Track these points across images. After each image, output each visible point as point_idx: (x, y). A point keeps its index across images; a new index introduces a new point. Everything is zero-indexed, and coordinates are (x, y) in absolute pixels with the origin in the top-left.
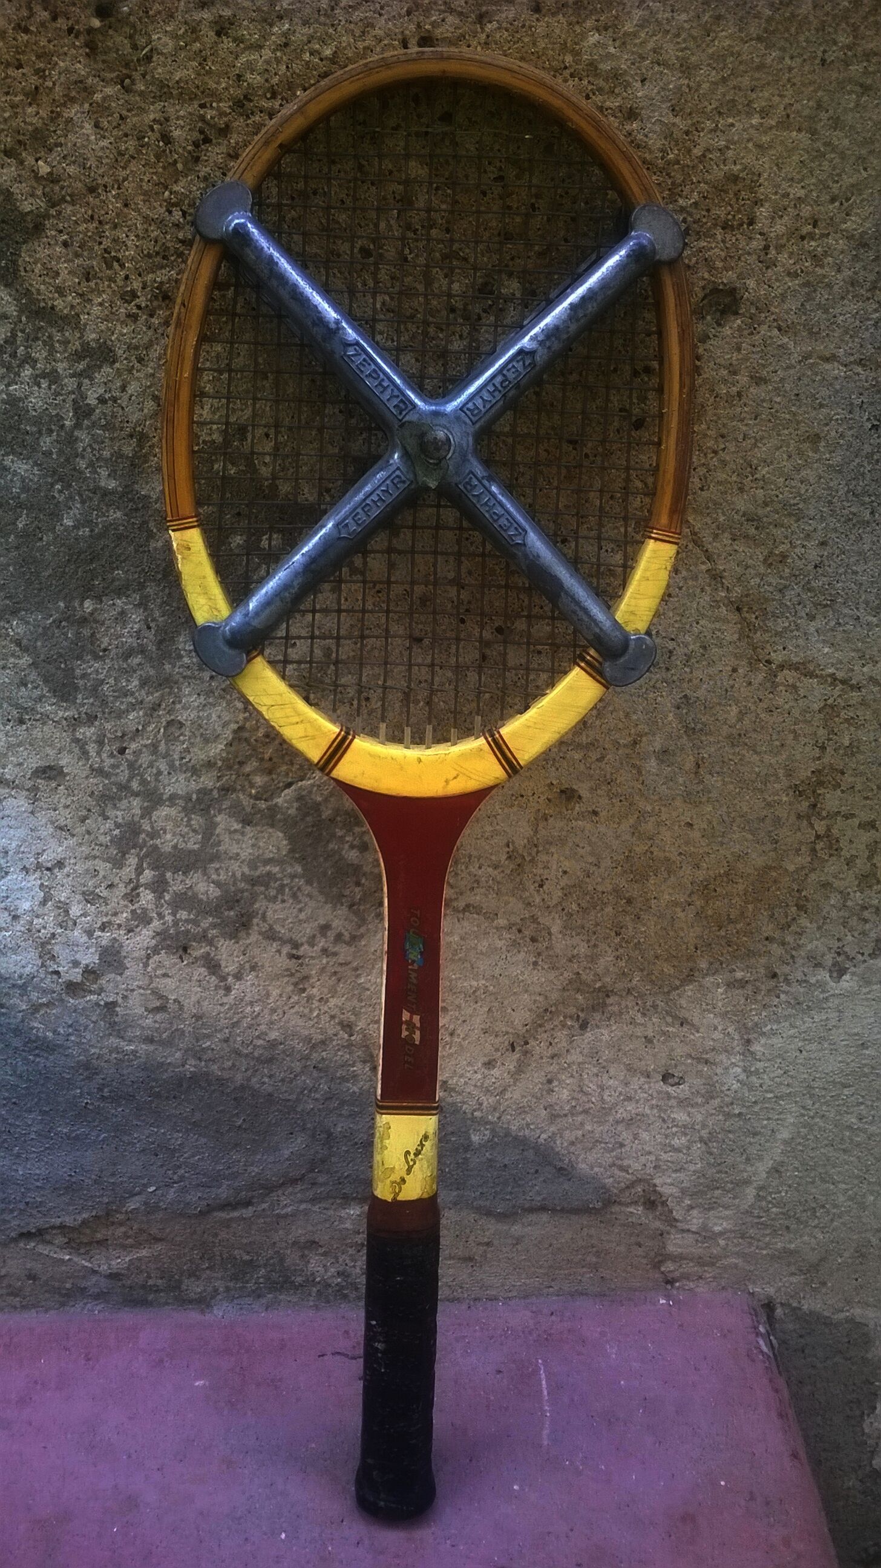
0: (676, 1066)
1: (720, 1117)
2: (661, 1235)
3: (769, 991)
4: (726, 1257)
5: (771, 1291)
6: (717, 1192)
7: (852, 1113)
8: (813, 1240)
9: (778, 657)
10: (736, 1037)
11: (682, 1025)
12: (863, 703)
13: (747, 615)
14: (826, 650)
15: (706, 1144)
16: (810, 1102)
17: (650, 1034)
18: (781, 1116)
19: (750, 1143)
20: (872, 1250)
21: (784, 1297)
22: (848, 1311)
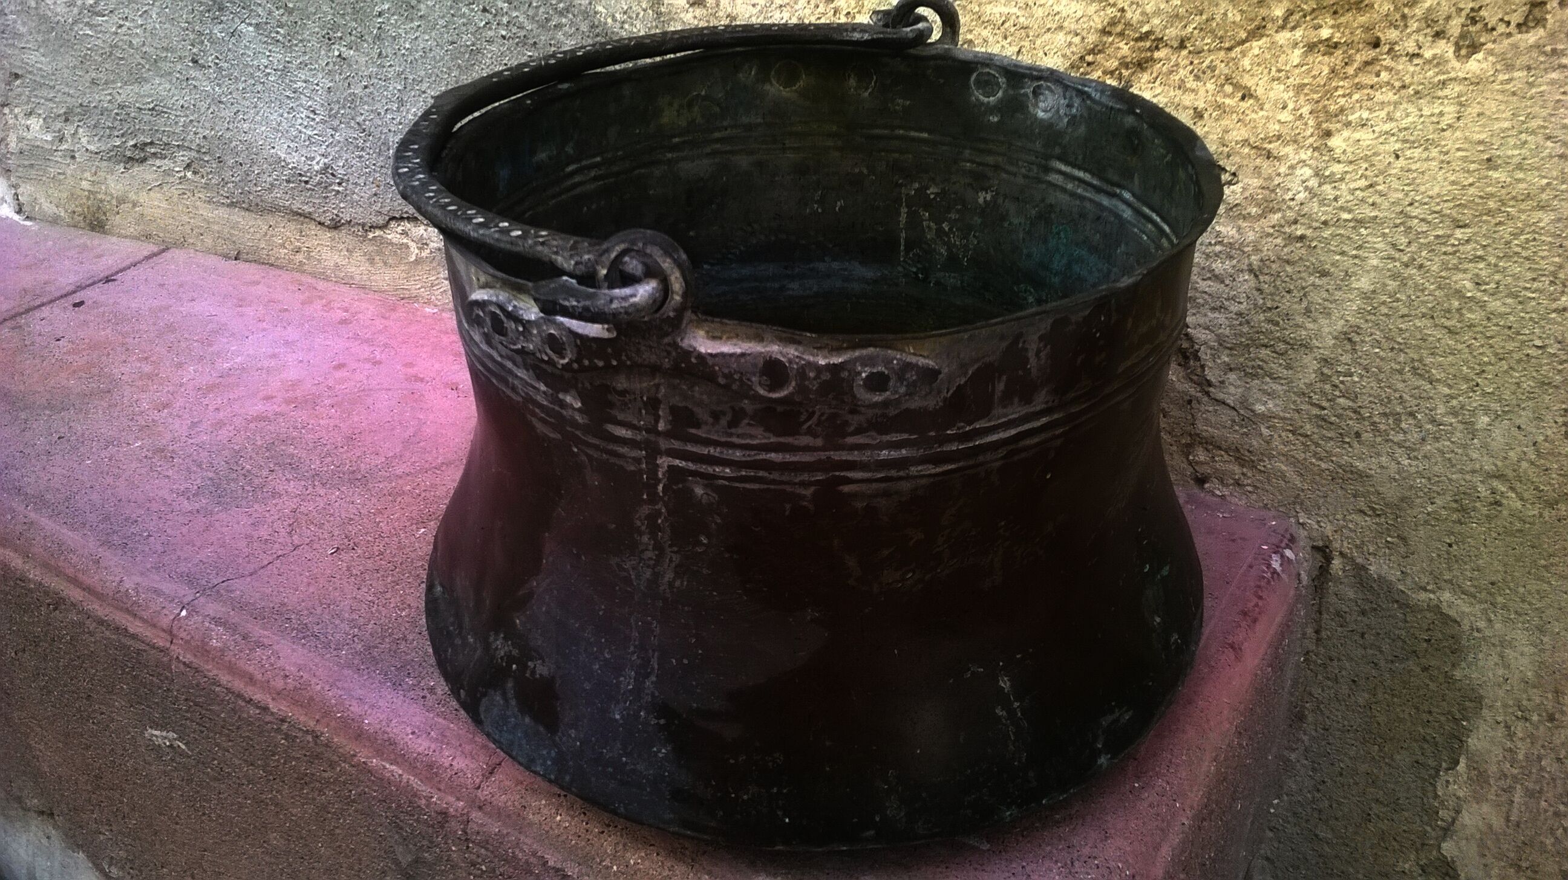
0: (1229, 156)
1: (1279, 241)
2: (1190, 402)
3: (1367, 63)
4: (1271, 457)
5: (1329, 529)
6: (1264, 352)
7: (1465, 271)
8: (1393, 465)
10: (1311, 123)
11: (1243, 98)
15: (1256, 276)
16: (1404, 240)
17: (1201, 105)
18: (1361, 253)
19: (1313, 285)
20: (1478, 504)
21: (1345, 544)
22: (1433, 592)
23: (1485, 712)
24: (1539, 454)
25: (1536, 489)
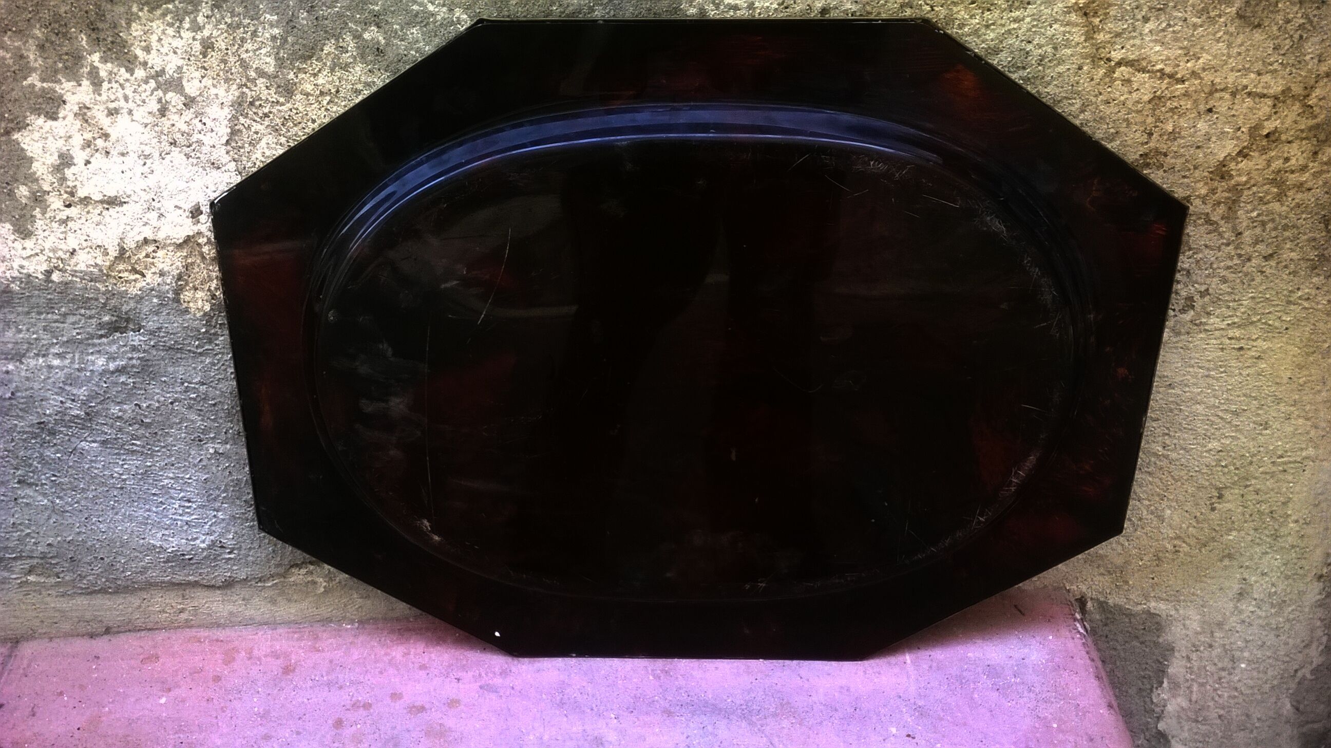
5: (1084, 588)
8: (1119, 547)
9: (1116, 55)
12: (1186, 94)
13: (1093, 19)
14: (1158, 48)
20: (1167, 555)
21: (1094, 593)
22: (1145, 604)
23: (1176, 654)
24: (1198, 522)
25: (1197, 539)
